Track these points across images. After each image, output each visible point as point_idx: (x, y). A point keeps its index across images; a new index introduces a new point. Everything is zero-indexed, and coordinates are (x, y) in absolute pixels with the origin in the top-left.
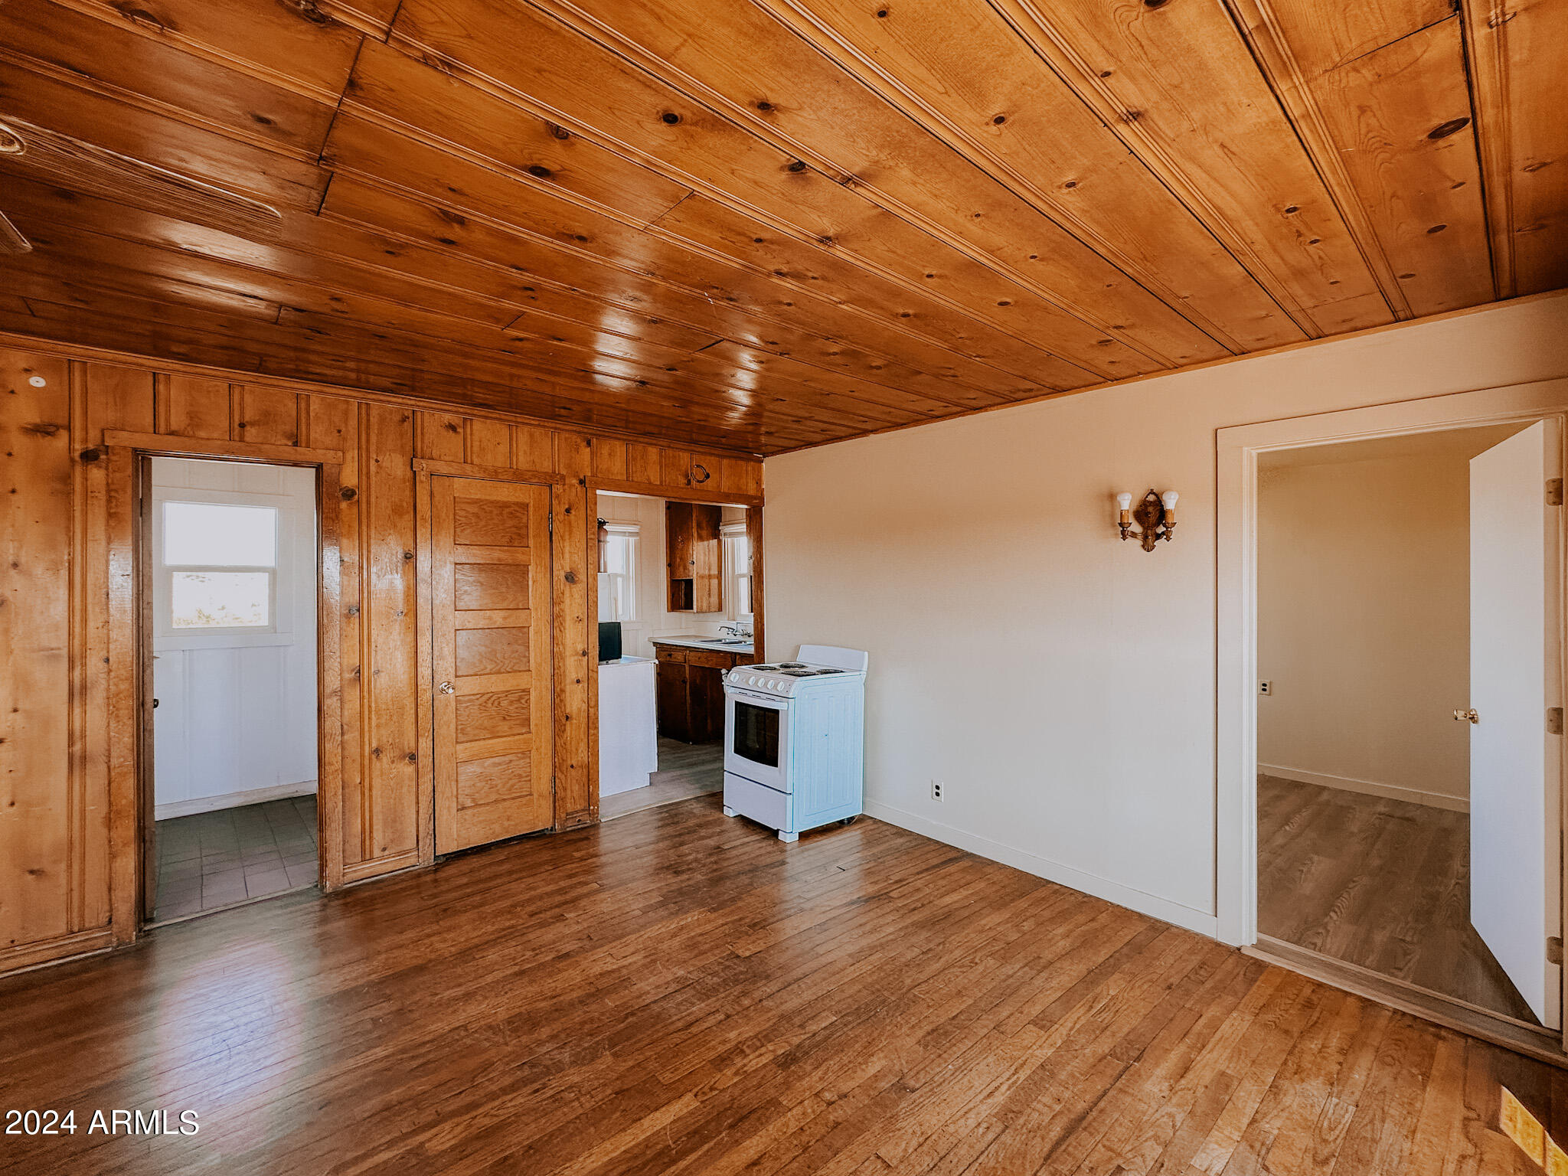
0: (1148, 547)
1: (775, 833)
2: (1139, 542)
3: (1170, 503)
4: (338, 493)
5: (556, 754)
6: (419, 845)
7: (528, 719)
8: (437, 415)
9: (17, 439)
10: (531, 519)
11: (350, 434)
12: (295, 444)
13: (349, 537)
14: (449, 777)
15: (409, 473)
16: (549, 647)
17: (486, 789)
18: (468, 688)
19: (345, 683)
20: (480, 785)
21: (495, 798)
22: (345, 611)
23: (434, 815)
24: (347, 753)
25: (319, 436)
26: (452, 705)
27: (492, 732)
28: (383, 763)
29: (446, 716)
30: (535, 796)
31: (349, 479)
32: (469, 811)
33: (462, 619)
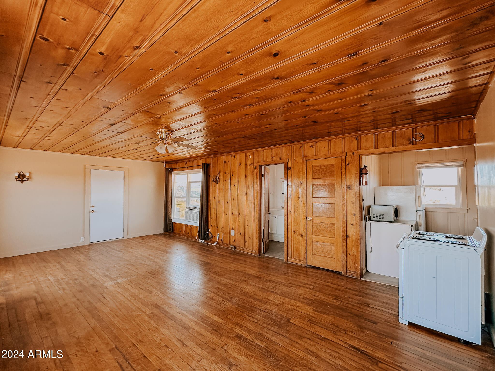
4: (287, 169)
5: (343, 248)
6: (303, 260)
7: (334, 234)
8: (308, 144)
9: (249, 167)
10: (335, 169)
11: (290, 154)
12: (281, 159)
13: (290, 179)
14: (310, 244)
15: (301, 161)
16: (341, 211)
17: (321, 251)
18: (316, 220)
19: (288, 213)
20: (319, 249)
21: (323, 255)
22: (289, 196)
23: (307, 253)
24: (289, 230)
25: (285, 156)
26: (312, 224)
27: (323, 234)
28: (296, 235)
29: (310, 227)
30: (336, 259)
31: (290, 165)
32: (316, 256)
33: (314, 200)
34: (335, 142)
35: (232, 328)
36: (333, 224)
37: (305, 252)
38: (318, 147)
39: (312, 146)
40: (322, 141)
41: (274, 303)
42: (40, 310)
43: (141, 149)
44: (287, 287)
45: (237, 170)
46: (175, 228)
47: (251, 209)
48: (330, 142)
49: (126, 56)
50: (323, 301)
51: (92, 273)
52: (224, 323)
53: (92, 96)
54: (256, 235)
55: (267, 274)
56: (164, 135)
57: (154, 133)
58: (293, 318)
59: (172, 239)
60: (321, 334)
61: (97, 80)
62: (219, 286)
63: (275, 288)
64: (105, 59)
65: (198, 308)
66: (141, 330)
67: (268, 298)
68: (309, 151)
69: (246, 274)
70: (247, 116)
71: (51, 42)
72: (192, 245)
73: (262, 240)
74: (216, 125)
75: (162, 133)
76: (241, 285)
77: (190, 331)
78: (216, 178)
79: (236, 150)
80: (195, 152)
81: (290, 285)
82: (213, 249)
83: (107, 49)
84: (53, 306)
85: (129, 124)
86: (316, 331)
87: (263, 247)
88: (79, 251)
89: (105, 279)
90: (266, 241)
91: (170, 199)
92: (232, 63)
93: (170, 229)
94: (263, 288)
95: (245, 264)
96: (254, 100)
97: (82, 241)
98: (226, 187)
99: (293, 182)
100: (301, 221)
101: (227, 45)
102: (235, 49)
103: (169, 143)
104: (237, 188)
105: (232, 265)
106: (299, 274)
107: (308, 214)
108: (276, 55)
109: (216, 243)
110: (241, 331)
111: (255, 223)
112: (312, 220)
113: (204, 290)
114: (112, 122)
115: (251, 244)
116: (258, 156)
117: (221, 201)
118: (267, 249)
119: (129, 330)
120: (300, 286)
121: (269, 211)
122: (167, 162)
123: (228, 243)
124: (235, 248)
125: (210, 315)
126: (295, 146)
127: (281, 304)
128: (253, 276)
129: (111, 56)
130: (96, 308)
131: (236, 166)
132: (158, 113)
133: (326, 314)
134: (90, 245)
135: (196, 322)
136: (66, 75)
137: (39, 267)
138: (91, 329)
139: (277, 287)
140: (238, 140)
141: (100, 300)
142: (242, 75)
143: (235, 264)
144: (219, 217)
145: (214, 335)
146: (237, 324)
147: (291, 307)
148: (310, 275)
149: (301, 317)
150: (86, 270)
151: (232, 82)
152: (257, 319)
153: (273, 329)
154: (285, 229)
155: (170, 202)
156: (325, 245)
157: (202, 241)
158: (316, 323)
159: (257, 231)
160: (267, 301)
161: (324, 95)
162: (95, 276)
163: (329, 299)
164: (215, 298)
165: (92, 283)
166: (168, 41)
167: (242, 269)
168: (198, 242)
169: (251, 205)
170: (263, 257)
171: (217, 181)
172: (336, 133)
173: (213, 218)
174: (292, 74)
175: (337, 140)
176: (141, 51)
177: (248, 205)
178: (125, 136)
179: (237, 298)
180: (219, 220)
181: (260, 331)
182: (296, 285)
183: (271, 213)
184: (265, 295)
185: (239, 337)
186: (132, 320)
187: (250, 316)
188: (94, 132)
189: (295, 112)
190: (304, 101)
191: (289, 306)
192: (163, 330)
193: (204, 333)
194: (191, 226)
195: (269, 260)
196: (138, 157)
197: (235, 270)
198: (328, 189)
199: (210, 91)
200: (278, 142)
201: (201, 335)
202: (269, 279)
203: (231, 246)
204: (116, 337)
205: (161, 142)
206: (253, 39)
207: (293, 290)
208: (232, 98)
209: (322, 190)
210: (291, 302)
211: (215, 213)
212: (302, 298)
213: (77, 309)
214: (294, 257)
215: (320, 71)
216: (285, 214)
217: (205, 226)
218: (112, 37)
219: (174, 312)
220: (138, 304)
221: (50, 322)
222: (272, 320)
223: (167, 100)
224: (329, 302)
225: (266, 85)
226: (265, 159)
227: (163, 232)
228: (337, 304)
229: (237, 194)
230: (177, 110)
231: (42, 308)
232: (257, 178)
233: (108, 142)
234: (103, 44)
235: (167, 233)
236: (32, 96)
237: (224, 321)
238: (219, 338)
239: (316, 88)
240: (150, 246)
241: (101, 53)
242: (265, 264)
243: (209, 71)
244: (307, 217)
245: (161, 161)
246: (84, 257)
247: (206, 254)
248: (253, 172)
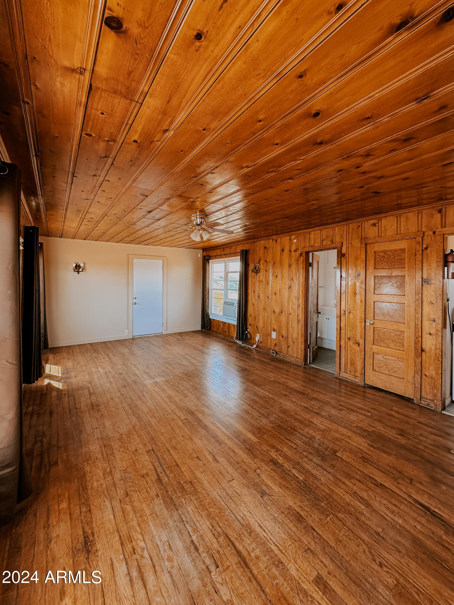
4: (341, 256)
5: (415, 366)
6: (360, 376)
7: (403, 345)
8: (369, 222)
9: (293, 253)
10: (406, 255)
11: (344, 236)
12: (332, 243)
13: (344, 269)
14: (370, 356)
15: (360, 245)
16: (414, 314)
17: (385, 367)
18: (378, 325)
19: (341, 314)
20: (382, 365)
21: (388, 373)
22: (342, 292)
23: (365, 368)
24: (342, 336)
25: (338, 239)
26: (372, 330)
27: (387, 344)
28: (351, 343)
29: (370, 333)
30: (405, 380)
31: (344, 250)
32: (377, 373)
33: (376, 298)
34: (407, 217)
35: (267, 449)
36: (402, 331)
37: (363, 366)
38: (383, 226)
39: (374, 225)
40: (388, 216)
41: (318, 427)
42: (93, 401)
43: (178, 236)
44: (336, 410)
45: (279, 258)
46: (212, 325)
47: (296, 307)
48: (400, 218)
49: (157, 141)
50: (383, 435)
51: (134, 369)
52: (259, 442)
53: (131, 184)
54: (301, 340)
55: (312, 390)
56: (198, 220)
57: (190, 218)
58: (341, 450)
59: (209, 338)
60: (375, 478)
61: (133, 168)
62: (255, 398)
63: (322, 409)
64: (139, 146)
65: (231, 421)
66: (175, 436)
67: (312, 420)
68: (371, 232)
69: (287, 387)
70: (287, 192)
71: (93, 137)
72: (229, 346)
73: (309, 346)
74: (253, 206)
75: (197, 218)
76: (281, 401)
77: (222, 446)
78: (256, 267)
79: (279, 232)
80: (233, 237)
81: (340, 407)
82: (252, 353)
83: (140, 136)
84: (102, 398)
85: (165, 210)
86: (369, 472)
87: (310, 355)
88: (124, 344)
89: (145, 376)
90: (313, 348)
91: (207, 291)
92: (264, 133)
93: (208, 326)
94: (306, 407)
95: (287, 375)
96: (295, 172)
97: (126, 335)
98: (267, 278)
99: (348, 273)
100: (358, 325)
101: (258, 112)
102: (267, 115)
103: (204, 230)
104: (279, 280)
105: (271, 374)
106: (353, 394)
107: (367, 316)
108: (316, 114)
109: (255, 346)
110: (277, 456)
111: (300, 324)
112: (373, 324)
113: (239, 400)
114: (149, 210)
115: (295, 350)
116: (305, 239)
117: (261, 296)
118: (315, 358)
119: (165, 434)
120: (353, 411)
121: (317, 310)
122: (204, 249)
123: (269, 347)
124: (276, 353)
125: (245, 432)
126: (351, 225)
127: (327, 431)
128: (296, 390)
129: (143, 143)
130: (136, 406)
131: (279, 253)
132: (192, 197)
133: (385, 452)
134: (133, 339)
135: (228, 436)
136: (107, 167)
137: (92, 358)
138: (132, 426)
139: (324, 408)
140: (280, 220)
141: (140, 398)
142: (277, 144)
143: (276, 374)
144: (259, 315)
145: (247, 454)
146: (274, 447)
147: (340, 436)
148: (368, 398)
149: (351, 451)
150: (129, 365)
151: (266, 155)
152: (296, 444)
153: (315, 460)
154: (337, 334)
155: (207, 295)
156: (391, 360)
157: (240, 343)
158: (371, 463)
159: (302, 334)
160: (309, 424)
161: (386, 157)
162: (137, 372)
163: (392, 434)
164: (250, 411)
165: (134, 379)
166: (196, 119)
167: (283, 380)
168: (236, 343)
169: (295, 301)
170: (310, 368)
171: (257, 271)
172: (409, 204)
173: (252, 316)
174: (339, 135)
175: (410, 215)
176: (171, 133)
177: (292, 301)
178: (162, 223)
179: (274, 415)
180: (259, 318)
181: (299, 459)
182: (348, 409)
183: (320, 313)
184: (308, 416)
185: (274, 462)
186: (168, 423)
187: (288, 439)
188: (134, 220)
189: (348, 182)
190: (358, 167)
191: (337, 435)
192: (196, 440)
193: (237, 450)
194: (229, 324)
195: (316, 372)
196: (176, 244)
197: (274, 381)
198: (396, 283)
199: (243, 168)
200: (329, 221)
201: (234, 452)
202: (314, 396)
203: (272, 351)
204: (152, 439)
205: (195, 229)
206: (286, 100)
207: (344, 414)
208: (269, 173)
209: (388, 285)
210: (340, 429)
211: (254, 310)
212: (355, 427)
213: (121, 405)
214: (348, 372)
215: (378, 127)
216: (337, 314)
217: (243, 324)
218: (143, 123)
219: (207, 421)
220: (174, 407)
221: (100, 414)
222: (314, 449)
223: (199, 181)
224: (391, 437)
225: (306, 153)
226: (312, 244)
227: (200, 329)
228: (403, 441)
229: (278, 287)
230: (210, 192)
231: (93, 398)
232: (303, 267)
233: (147, 230)
234: (136, 132)
235: (204, 330)
236: (83, 190)
237: (259, 440)
238: (253, 459)
239: (373, 149)
240: (187, 344)
241: (135, 141)
242: (312, 378)
243: (240, 145)
244: (367, 320)
245: (198, 248)
246: (128, 351)
247: (243, 358)
248: (298, 260)
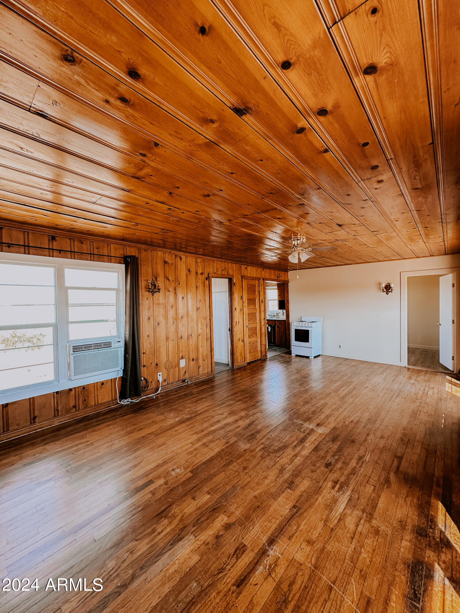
0: (387, 294)
1: (308, 357)
2: (385, 293)
3: (392, 286)
4: (233, 284)
5: (261, 342)
6: (244, 360)
7: (257, 334)
8: (244, 266)
9: (200, 277)
10: (256, 288)
13: (235, 293)
15: (241, 279)
21: (253, 351)
26: (248, 330)
28: (240, 342)
30: (258, 351)
31: (234, 281)
32: (250, 353)
36: (256, 327)
39: (246, 268)
45: (185, 278)
47: (204, 327)
109: (160, 390)
115: (206, 366)
116: (209, 265)
117: (162, 323)
131: (184, 271)
144: (160, 347)
157: (129, 401)
169: (204, 322)
173: (147, 352)
177: (201, 322)
180: (159, 352)
211: (150, 343)
232: (209, 290)
248: (204, 283)
